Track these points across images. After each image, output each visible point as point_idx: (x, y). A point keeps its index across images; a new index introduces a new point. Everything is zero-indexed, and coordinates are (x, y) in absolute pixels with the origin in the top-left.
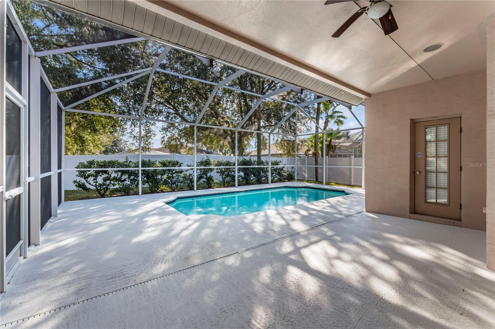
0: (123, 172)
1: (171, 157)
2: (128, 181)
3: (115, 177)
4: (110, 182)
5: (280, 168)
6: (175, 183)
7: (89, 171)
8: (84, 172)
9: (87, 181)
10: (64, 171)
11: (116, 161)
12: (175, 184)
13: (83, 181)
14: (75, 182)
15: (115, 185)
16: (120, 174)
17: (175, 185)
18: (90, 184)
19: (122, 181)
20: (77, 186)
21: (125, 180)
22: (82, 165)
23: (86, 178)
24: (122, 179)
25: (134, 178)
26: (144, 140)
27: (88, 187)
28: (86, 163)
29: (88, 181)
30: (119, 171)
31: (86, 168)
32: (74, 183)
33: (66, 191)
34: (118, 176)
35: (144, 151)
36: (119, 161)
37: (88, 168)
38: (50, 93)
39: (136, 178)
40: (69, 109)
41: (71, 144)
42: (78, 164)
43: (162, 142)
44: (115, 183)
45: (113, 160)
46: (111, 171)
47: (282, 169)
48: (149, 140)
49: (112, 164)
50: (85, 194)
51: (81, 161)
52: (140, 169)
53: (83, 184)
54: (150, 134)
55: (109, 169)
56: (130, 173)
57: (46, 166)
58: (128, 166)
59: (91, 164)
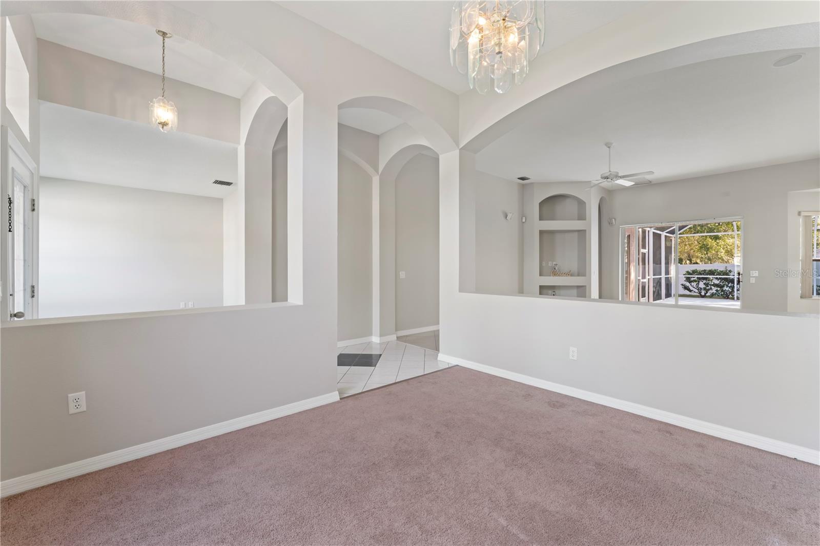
0: (723, 279)
2: (726, 287)
7: (693, 277)
8: (689, 277)
11: (716, 270)
13: (688, 284)
14: (682, 285)
16: (719, 280)
18: (693, 287)
20: (683, 288)
21: (724, 286)
22: (688, 273)
23: (690, 282)
24: (721, 286)
27: (692, 289)
28: (691, 271)
29: (692, 284)
30: (719, 278)
31: (691, 275)
36: (719, 270)
37: (693, 275)
45: (713, 269)
49: (712, 272)
50: (687, 292)
51: (687, 270)
52: (736, 277)
53: (688, 287)
55: (711, 277)
56: (728, 281)
57: (657, 272)
58: (727, 274)
59: (694, 272)
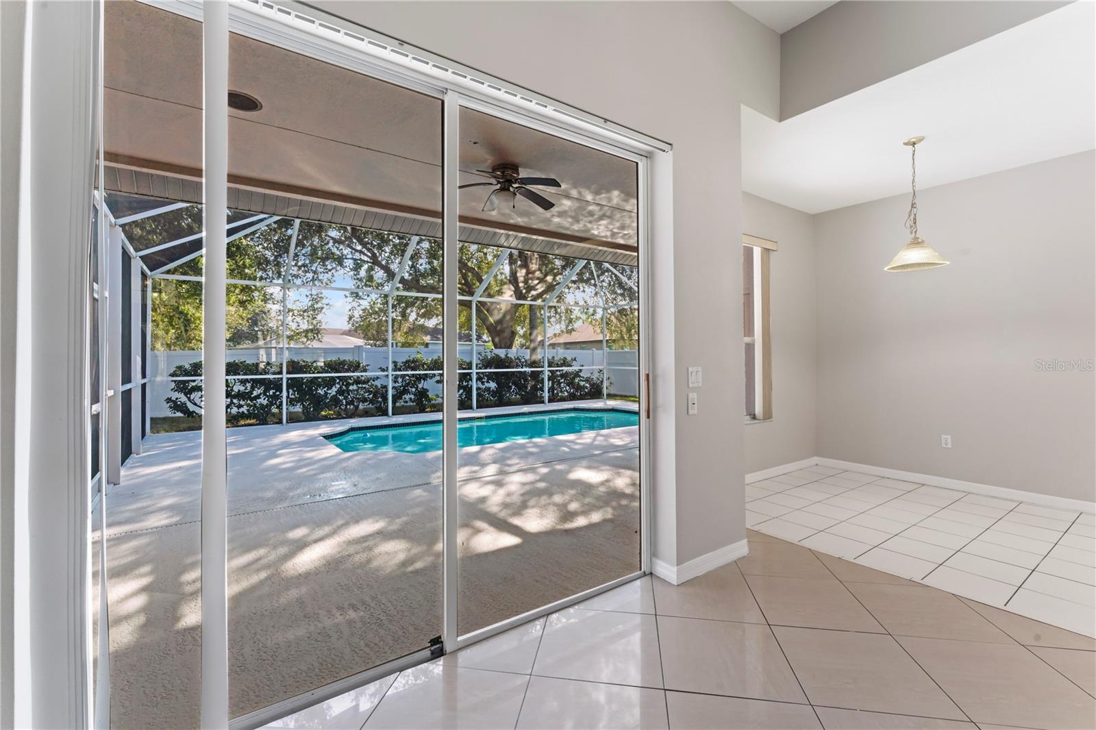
0: (256, 383)
1: (353, 352)
2: (263, 398)
3: (239, 391)
4: (232, 401)
5: (572, 373)
6: (351, 403)
7: (194, 381)
8: (184, 382)
9: (189, 399)
10: (150, 381)
11: (241, 363)
12: (353, 404)
13: (183, 398)
14: (169, 400)
15: (242, 406)
16: (249, 385)
17: (352, 407)
18: (195, 404)
19: (252, 399)
20: (171, 408)
21: (258, 397)
22: (181, 371)
23: (188, 393)
24: (252, 396)
25: (274, 393)
26: (309, 317)
27: (191, 410)
28: (187, 366)
29: (192, 398)
30: (247, 381)
31: (189, 376)
32: (168, 403)
33: (152, 419)
34: (246, 389)
35: (308, 340)
36: (247, 362)
37: (192, 376)
38: (130, 258)
39: (278, 393)
40: (158, 274)
41: (161, 327)
42: (174, 369)
43: (350, 318)
44: (241, 402)
45: (237, 361)
46: (233, 381)
47: (577, 374)
48: (319, 317)
49: (234, 368)
50: (187, 423)
51: (180, 364)
52: (285, 376)
53: (183, 404)
54: (319, 305)
56: (267, 384)
58: (264, 371)
59: (196, 368)
